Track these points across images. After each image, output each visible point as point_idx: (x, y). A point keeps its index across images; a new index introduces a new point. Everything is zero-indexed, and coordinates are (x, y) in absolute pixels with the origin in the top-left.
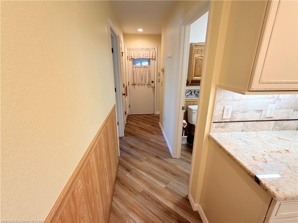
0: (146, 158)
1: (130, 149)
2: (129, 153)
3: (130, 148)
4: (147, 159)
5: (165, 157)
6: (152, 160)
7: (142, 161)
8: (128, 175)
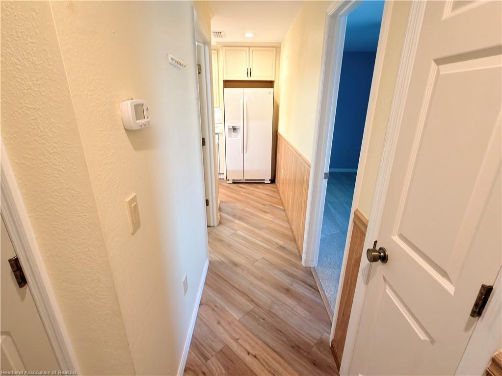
0: (257, 263)
1: (291, 285)
2: (290, 276)
3: (291, 287)
4: (254, 262)
5: (222, 263)
6: (247, 260)
7: (263, 258)
8: (281, 243)
